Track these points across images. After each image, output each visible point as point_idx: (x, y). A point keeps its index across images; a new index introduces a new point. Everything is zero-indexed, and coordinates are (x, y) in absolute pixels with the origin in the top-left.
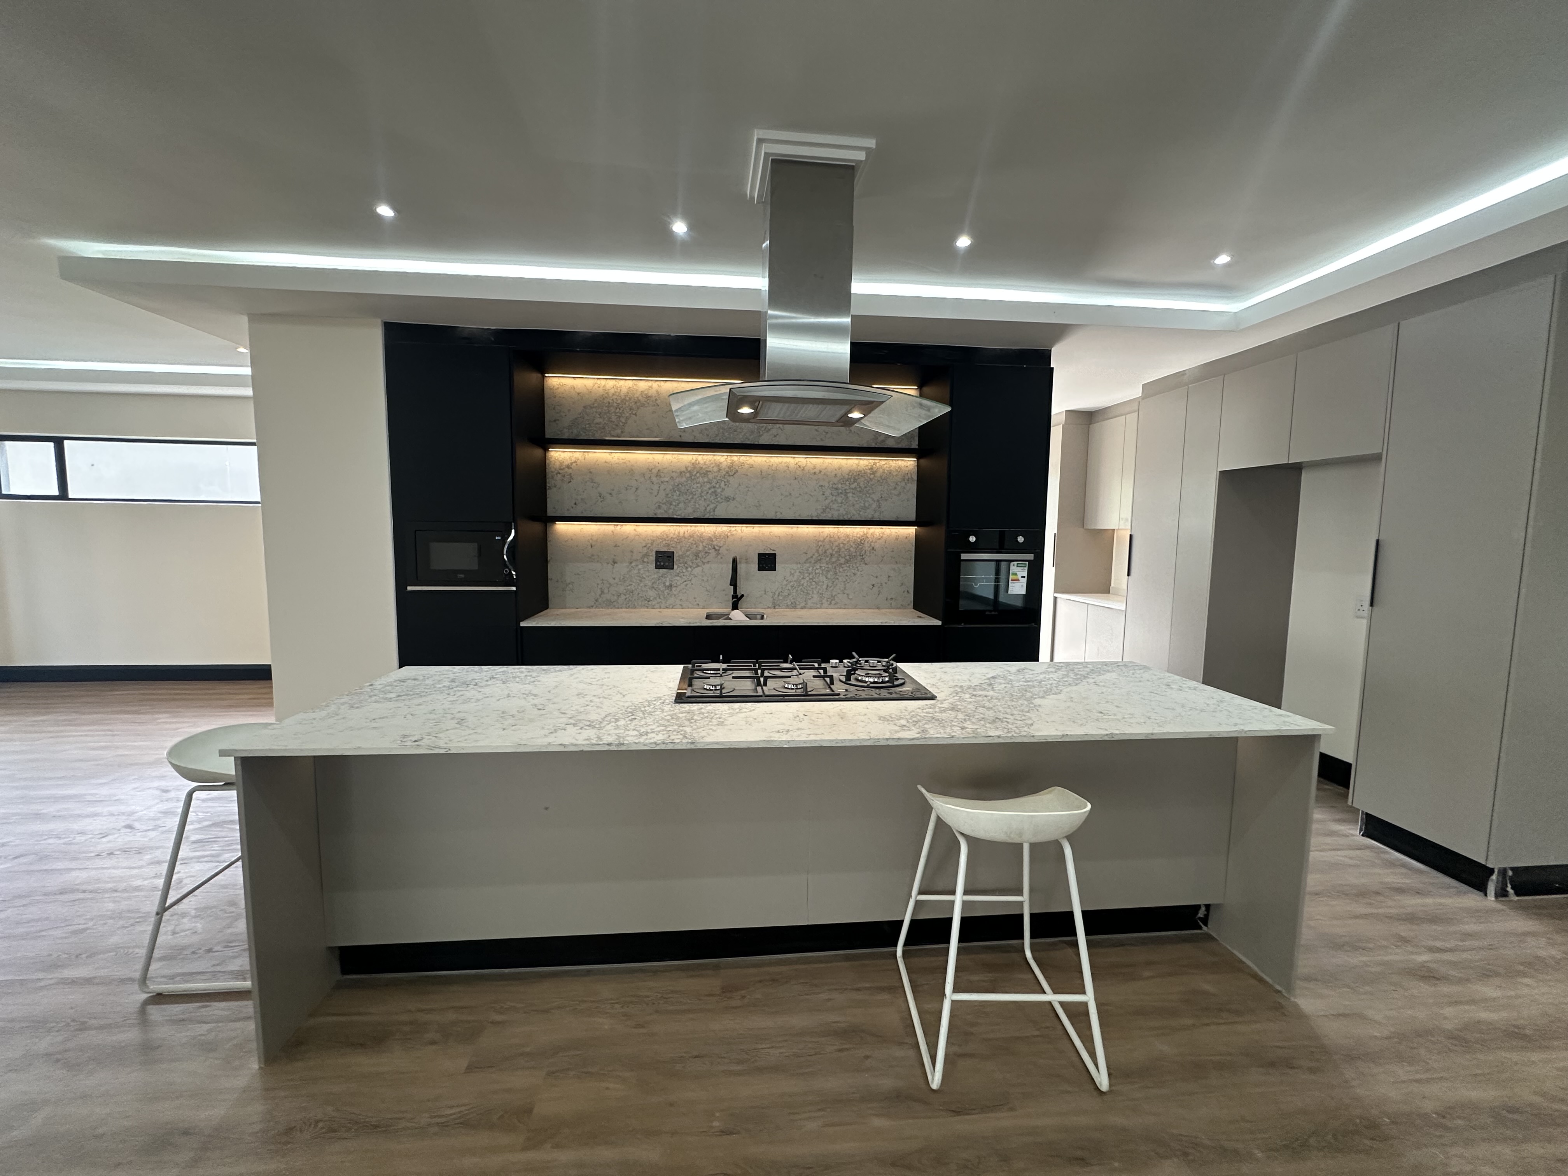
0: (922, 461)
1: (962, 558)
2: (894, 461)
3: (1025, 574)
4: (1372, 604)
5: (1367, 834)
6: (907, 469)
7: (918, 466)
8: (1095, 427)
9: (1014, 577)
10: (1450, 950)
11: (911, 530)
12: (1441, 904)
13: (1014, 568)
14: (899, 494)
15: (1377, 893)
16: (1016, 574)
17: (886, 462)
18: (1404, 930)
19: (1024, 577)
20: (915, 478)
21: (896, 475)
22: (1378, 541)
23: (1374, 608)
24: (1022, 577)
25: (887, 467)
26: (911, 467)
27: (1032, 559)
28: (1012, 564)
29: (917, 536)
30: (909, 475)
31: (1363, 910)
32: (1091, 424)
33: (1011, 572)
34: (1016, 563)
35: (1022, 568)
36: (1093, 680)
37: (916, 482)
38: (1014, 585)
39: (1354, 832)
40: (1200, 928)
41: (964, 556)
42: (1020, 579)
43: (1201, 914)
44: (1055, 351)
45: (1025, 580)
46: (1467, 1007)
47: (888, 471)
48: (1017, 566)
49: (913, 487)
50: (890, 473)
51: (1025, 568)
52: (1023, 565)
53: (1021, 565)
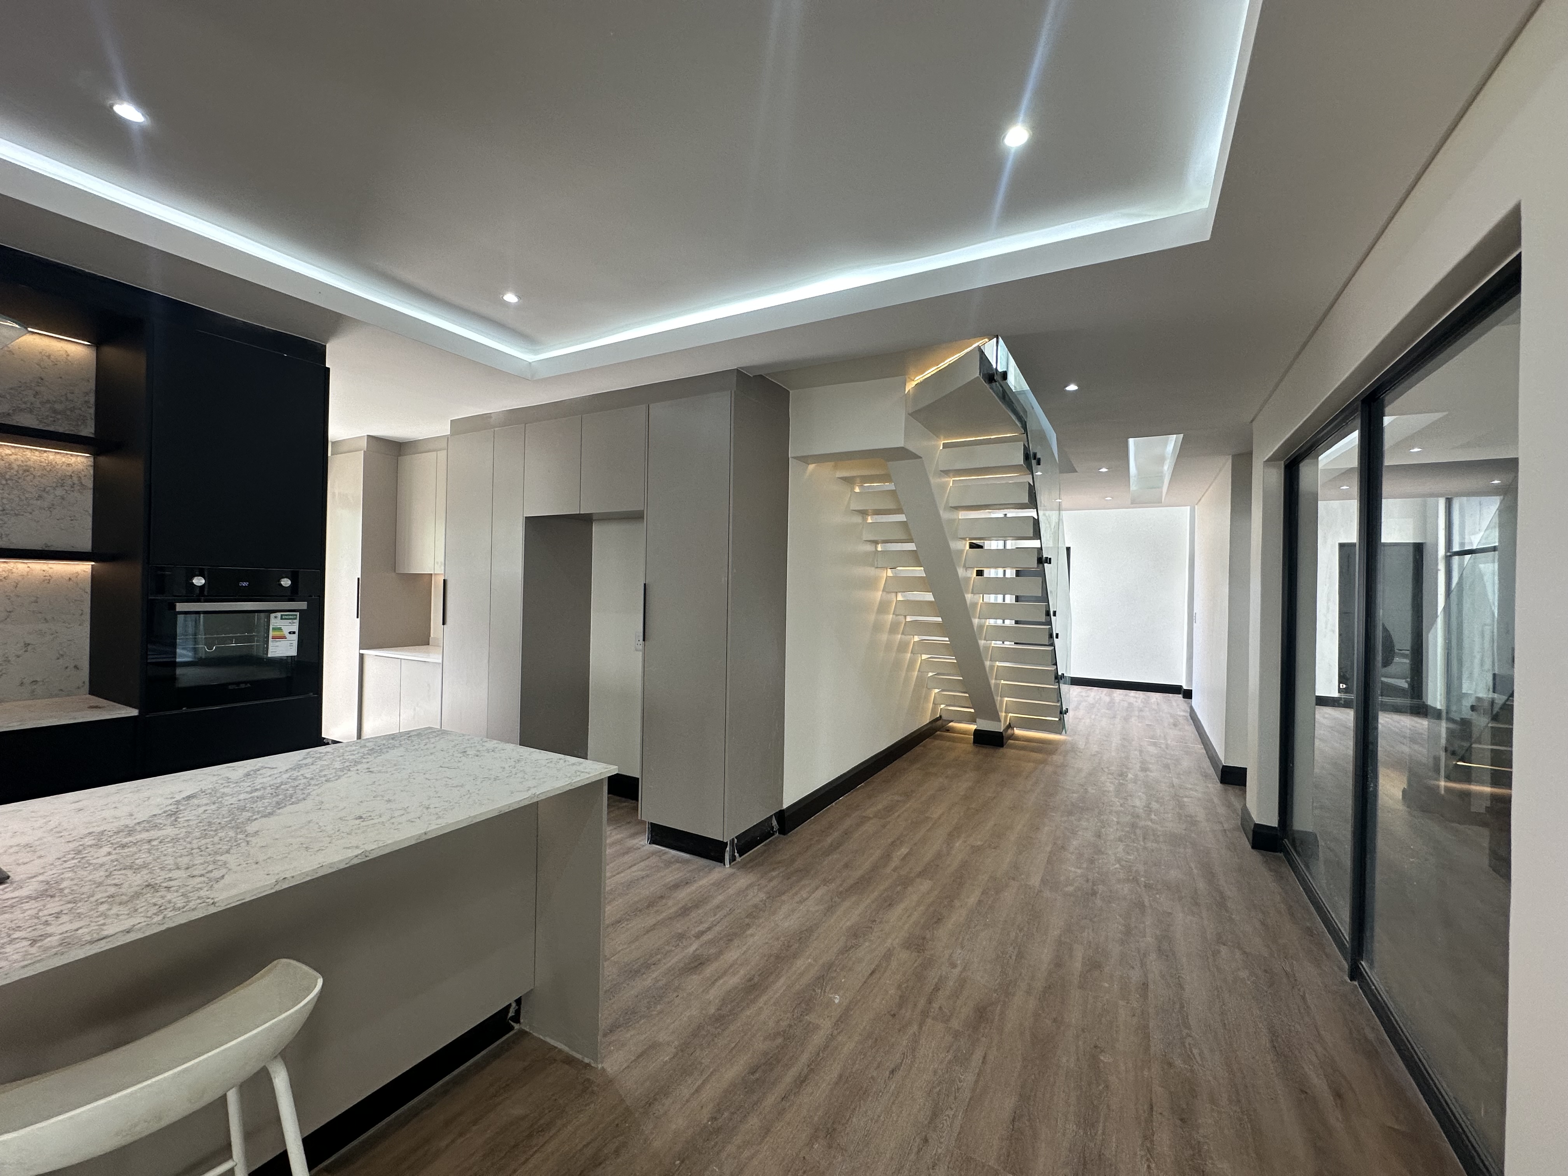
0: (102, 459)
1: (177, 610)
2: (37, 453)
3: (295, 628)
4: (644, 640)
5: (653, 841)
6: (70, 469)
7: (96, 466)
8: (407, 461)
9: (277, 633)
10: (709, 929)
11: (84, 568)
12: (701, 887)
13: (275, 621)
14: (51, 507)
15: (662, 897)
16: (280, 629)
17: (13, 450)
18: (679, 926)
19: (294, 633)
20: (90, 484)
21: (42, 476)
22: (645, 584)
23: (646, 642)
24: (290, 633)
25: (16, 460)
26: (81, 467)
27: (305, 608)
28: (273, 615)
29: (96, 579)
30: (75, 479)
31: (651, 921)
32: (400, 455)
33: (271, 627)
34: (279, 614)
35: (290, 621)
36: (366, 766)
37: (91, 491)
38: (278, 644)
39: (643, 841)
40: (512, 1028)
41: (180, 607)
42: (288, 635)
43: (511, 1013)
44: (330, 348)
45: (295, 637)
46: (721, 981)
47: (19, 466)
48: (282, 619)
49: (86, 501)
50: (25, 471)
51: (295, 621)
52: (290, 617)
53: (286, 617)
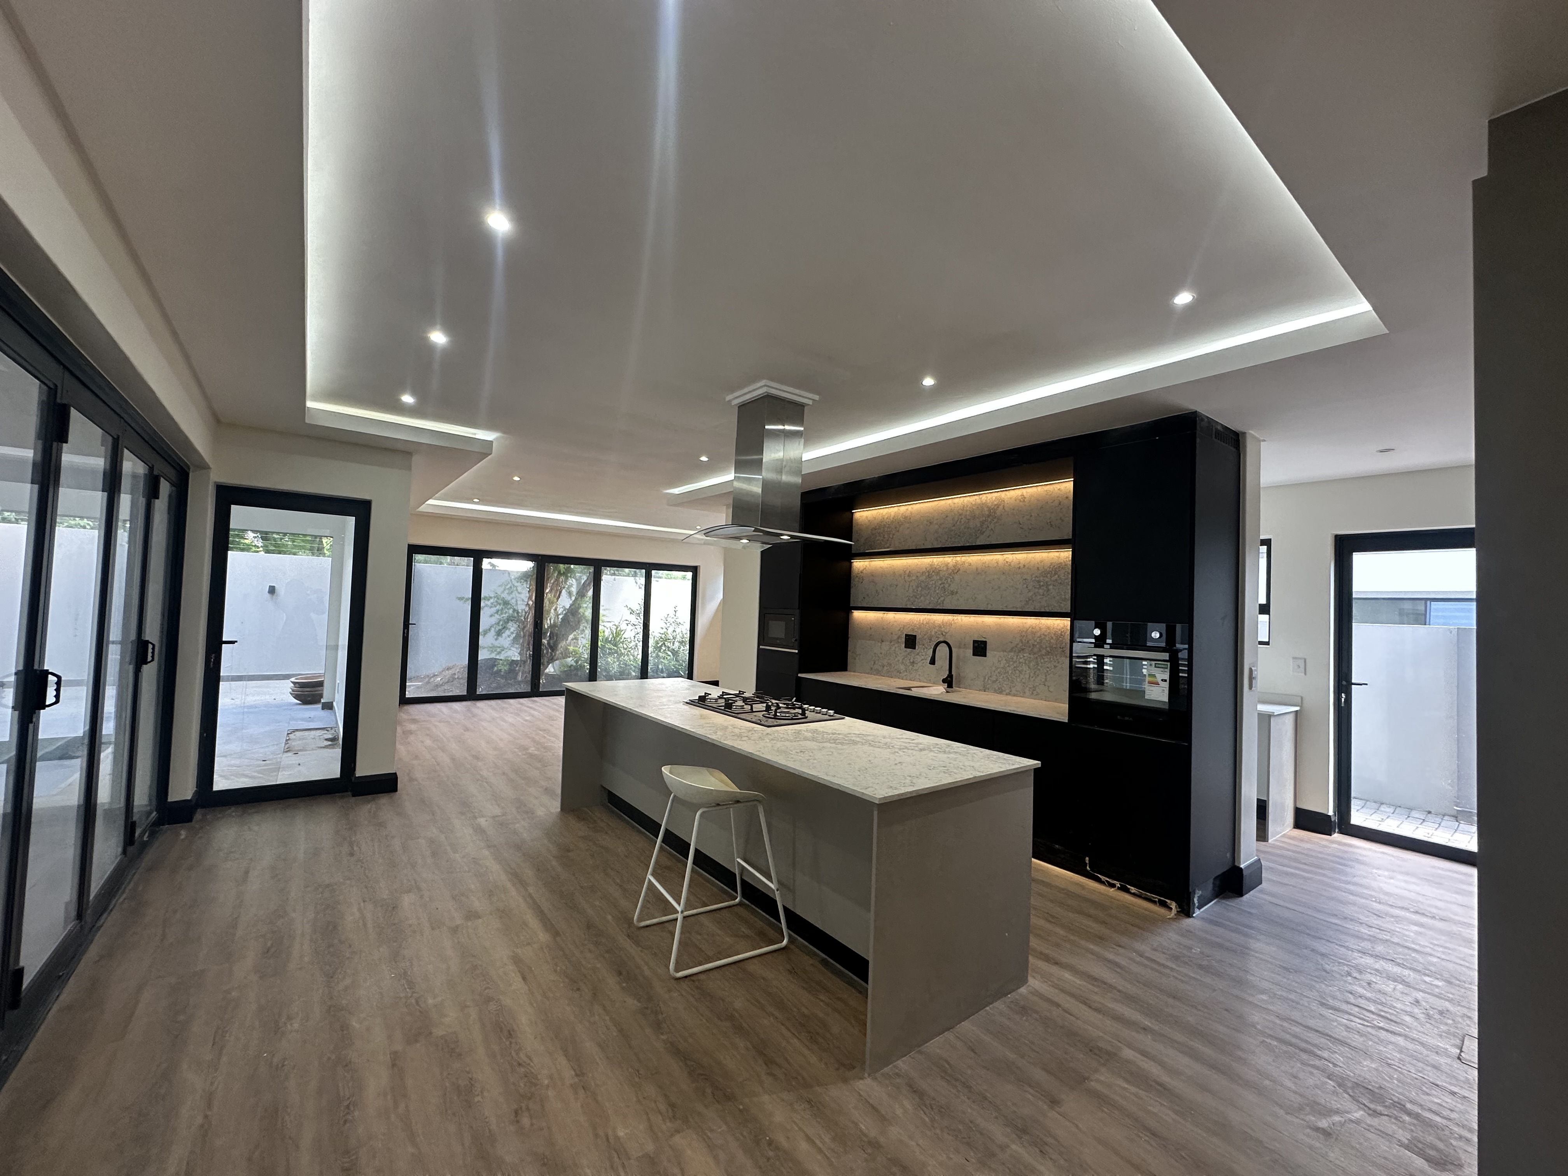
3: (1166, 676)
9: (1152, 679)
13: (1148, 668)
16: (1154, 676)
19: (1166, 681)
24: (1162, 680)
28: (1147, 663)
33: (1146, 673)
34: (1151, 663)
35: (1162, 669)
38: (1152, 688)
42: (1159, 682)
45: (1166, 685)
48: (1155, 667)
51: (1166, 670)
52: (1163, 666)
53: (1160, 666)
